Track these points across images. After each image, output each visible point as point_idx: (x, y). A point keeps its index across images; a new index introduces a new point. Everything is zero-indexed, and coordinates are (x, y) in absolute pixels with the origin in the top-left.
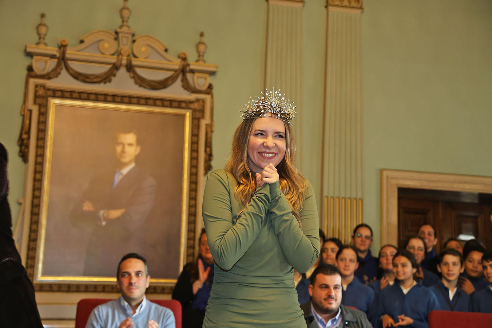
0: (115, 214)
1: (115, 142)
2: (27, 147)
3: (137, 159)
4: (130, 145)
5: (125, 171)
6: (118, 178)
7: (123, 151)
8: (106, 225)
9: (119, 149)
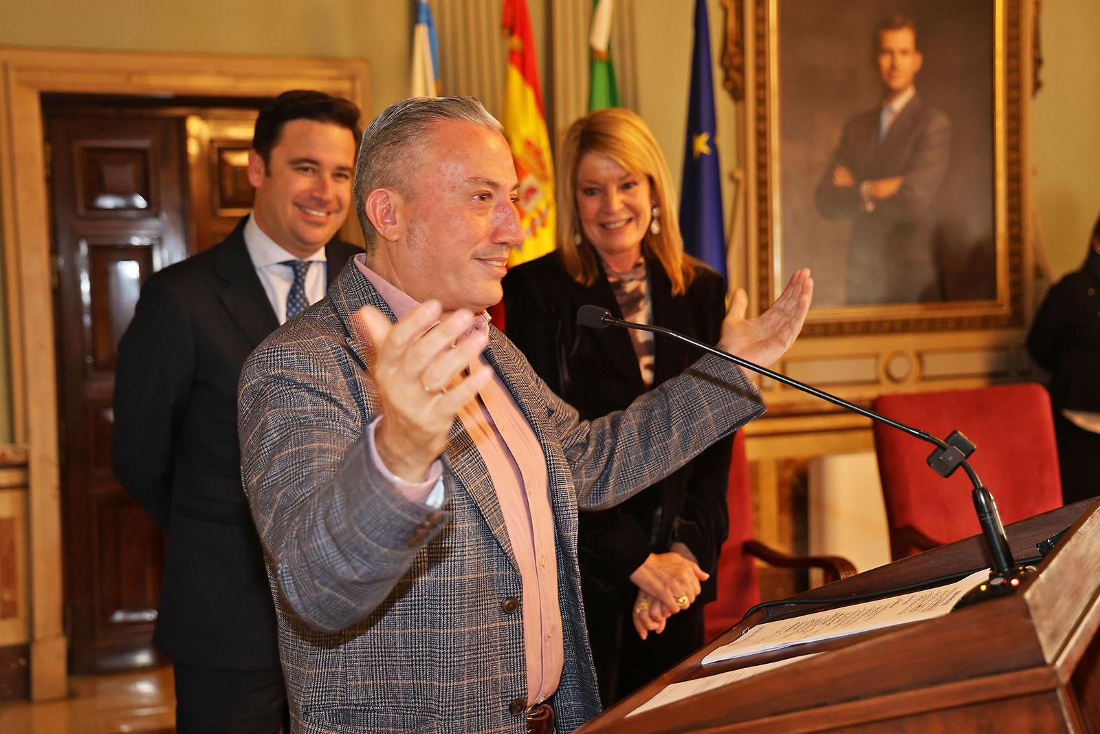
0: (888, 187)
1: (878, 49)
2: (741, 70)
3: (919, 79)
4: (904, 52)
5: (899, 104)
6: (887, 120)
7: (893, 67)
8: (875, 211)
9: (885, 62)
